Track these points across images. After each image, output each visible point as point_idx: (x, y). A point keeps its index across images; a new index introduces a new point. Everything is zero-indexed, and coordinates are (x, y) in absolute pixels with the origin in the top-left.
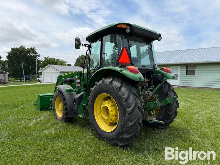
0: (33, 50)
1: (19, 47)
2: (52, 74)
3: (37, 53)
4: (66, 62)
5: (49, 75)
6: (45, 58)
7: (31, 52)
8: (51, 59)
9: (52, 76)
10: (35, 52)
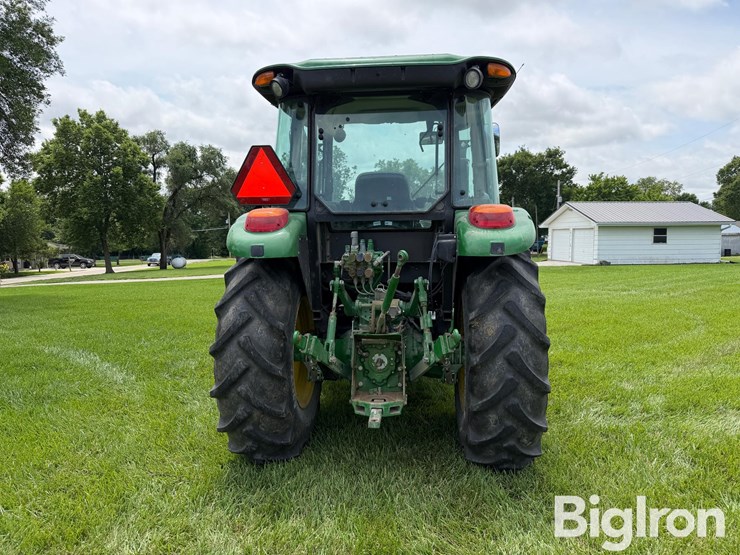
0: (554, 156)
1: (512, 154)
2: (577, 232)
3: (566, 166)
4: (680, 187)
5: (568, 235)
6: (593, 178)
7: (548, 163)
8: (613, 180)
9: (576, 241)
10: (562, 160)
